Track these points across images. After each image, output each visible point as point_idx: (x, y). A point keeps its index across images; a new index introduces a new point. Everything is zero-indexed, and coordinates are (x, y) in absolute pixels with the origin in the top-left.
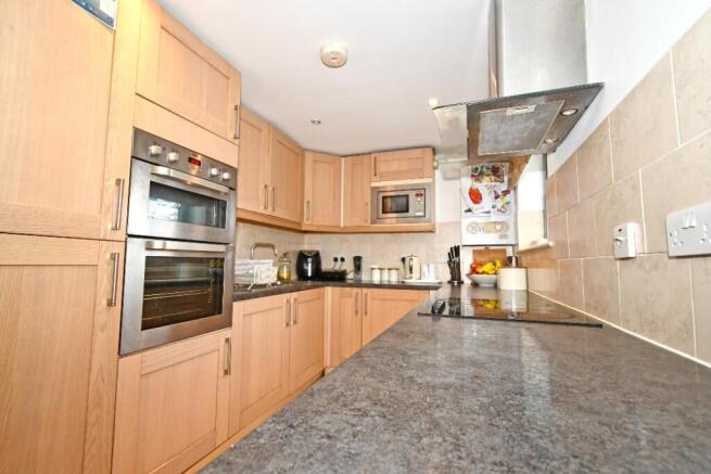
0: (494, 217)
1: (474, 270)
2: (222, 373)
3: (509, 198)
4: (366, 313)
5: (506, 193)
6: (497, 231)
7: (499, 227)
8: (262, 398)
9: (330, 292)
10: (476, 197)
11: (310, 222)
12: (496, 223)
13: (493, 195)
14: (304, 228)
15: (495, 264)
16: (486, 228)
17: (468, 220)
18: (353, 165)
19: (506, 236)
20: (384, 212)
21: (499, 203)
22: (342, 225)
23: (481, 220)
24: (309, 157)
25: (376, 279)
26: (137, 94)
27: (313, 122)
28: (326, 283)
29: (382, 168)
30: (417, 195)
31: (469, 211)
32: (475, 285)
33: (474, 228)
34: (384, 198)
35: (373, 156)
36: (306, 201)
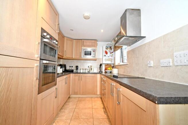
0: (110, 58)
1: (106, 69)
2: (55, 98)
3: (113, 53)
4: (81, 80)
5: (112, 52)
6: (110, 61)
7: (111, 60)
8: (61, 104)
9: (72, 75)
10: (106, 53)
11: (65, 56)
12: (110, 59)
13: (110, 53)
14: (64, 58)
15: (110, 68)
16: (108, 60)
17: (104, 58)
18: (77, 42)
19: (112, 62)
20: (85, 55)
21: (111, 54)
22: (74, 58)
23: (107, 58)
24: (65, 38)
25: (82, 72)
26: (42, 17)
27: (71, 30)
28: (70, 73)
29: (85, 44)
30: (93, 51)
31: (105, 56)
32: (106, 72)
33: (106, 60)
34: (85, 51)
35: (83, 40)
36: (64, 51)
